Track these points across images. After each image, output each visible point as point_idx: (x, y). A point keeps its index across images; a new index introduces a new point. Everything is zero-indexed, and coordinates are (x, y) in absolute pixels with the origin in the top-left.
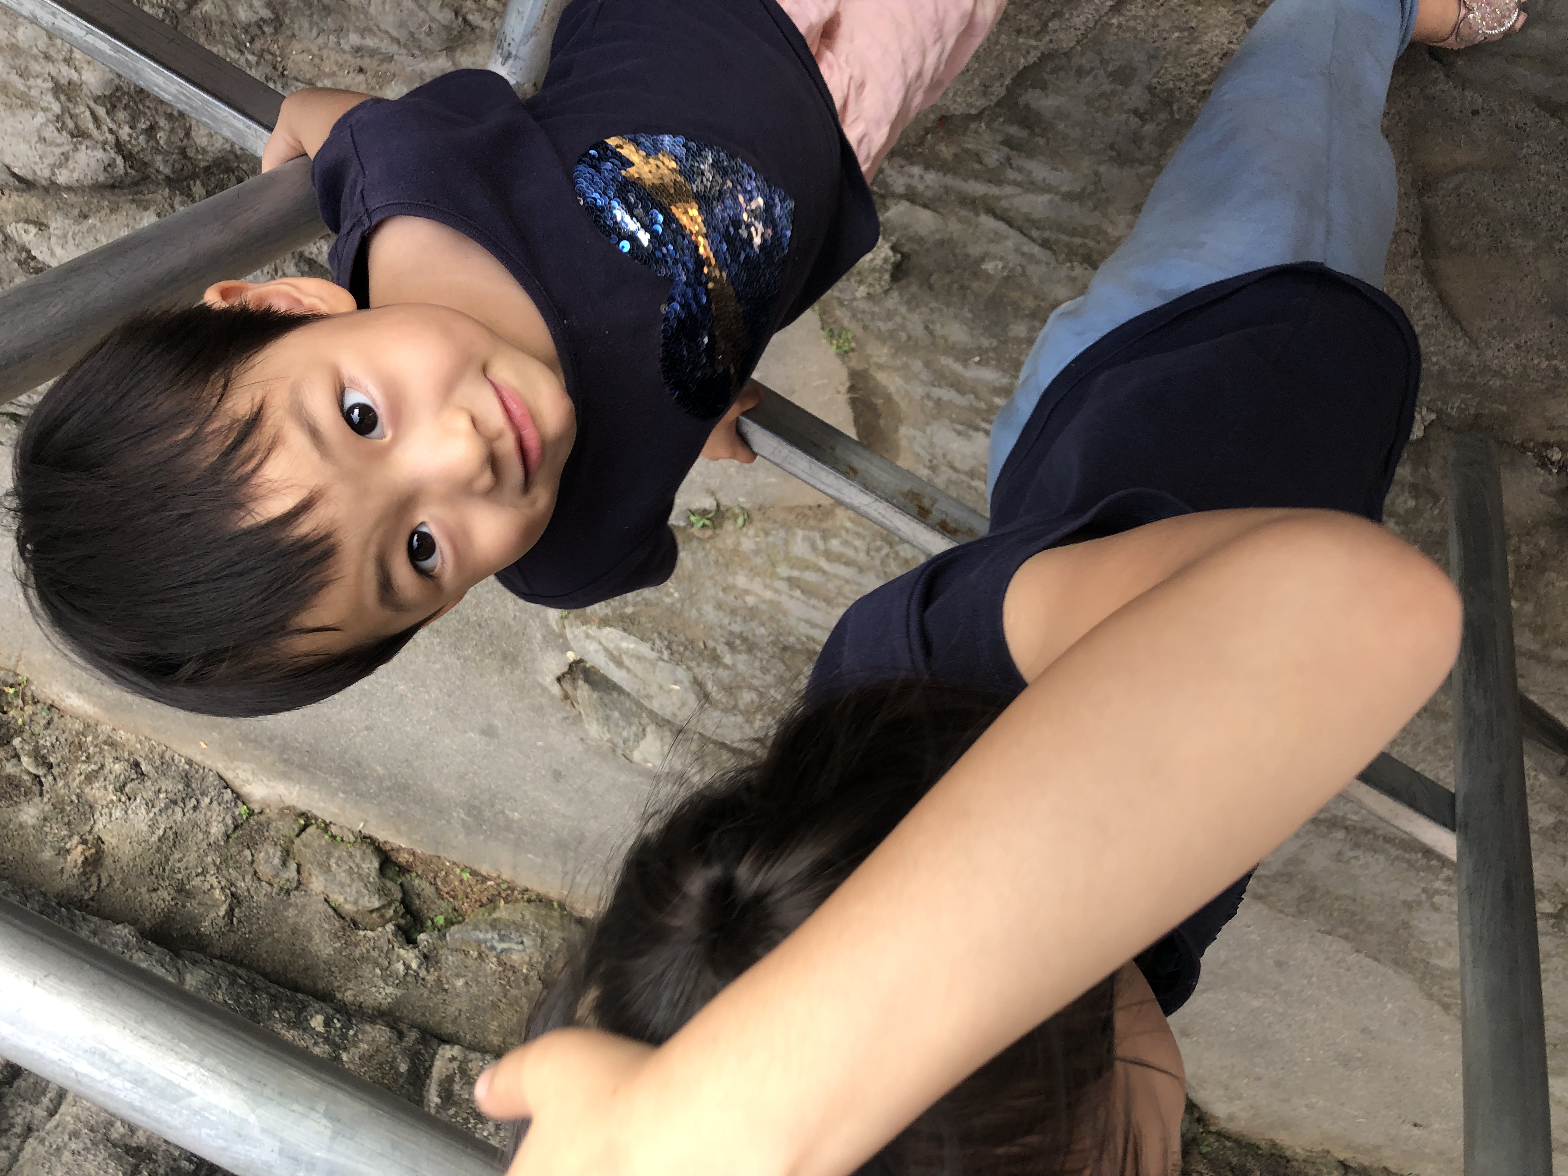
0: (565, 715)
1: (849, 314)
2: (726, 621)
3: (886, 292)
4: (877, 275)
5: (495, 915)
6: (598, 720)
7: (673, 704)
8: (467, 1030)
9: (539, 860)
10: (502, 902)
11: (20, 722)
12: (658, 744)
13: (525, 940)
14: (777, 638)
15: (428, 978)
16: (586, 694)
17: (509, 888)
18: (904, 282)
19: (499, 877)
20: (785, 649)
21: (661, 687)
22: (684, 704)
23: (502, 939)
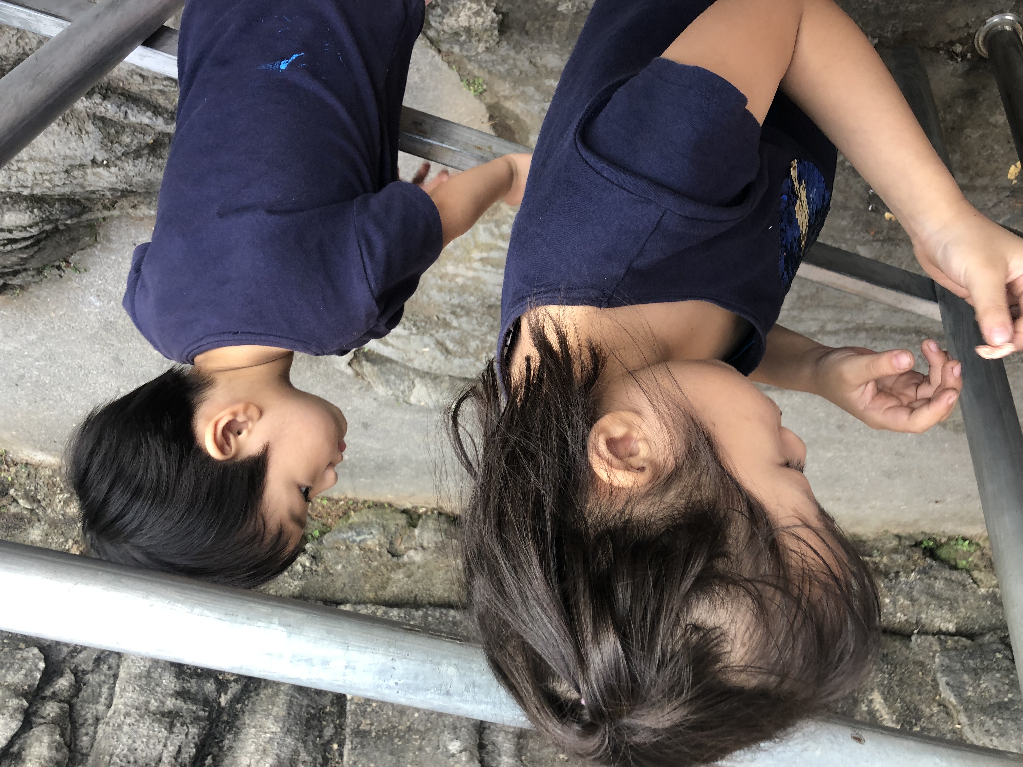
0: (359, 386)
1: (476, 66)
2: (448, 298)
3: (498, 43)
4: (489, 33)
5: (350, 521)
6: (382, 384)
7: (428, 361)
8: (351, 594)
9: (369, 481)
10: (352, 513)
11: (10, 479)
12: (424, 389)
13: (373, 531)
14: (483, 302)
15: (318, 569)
16: (369, 369)
17: (354, 503)
18: (508, 34)
19: (346, 497)
20: (490, 307)
21: (416, 352)
22: (434, 359)
23: (358, 534)
